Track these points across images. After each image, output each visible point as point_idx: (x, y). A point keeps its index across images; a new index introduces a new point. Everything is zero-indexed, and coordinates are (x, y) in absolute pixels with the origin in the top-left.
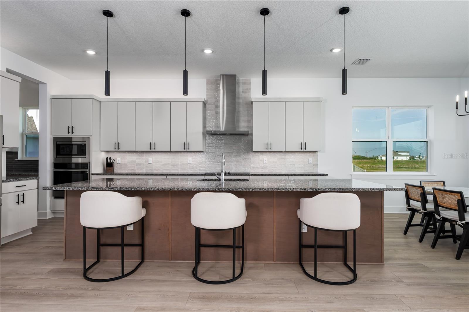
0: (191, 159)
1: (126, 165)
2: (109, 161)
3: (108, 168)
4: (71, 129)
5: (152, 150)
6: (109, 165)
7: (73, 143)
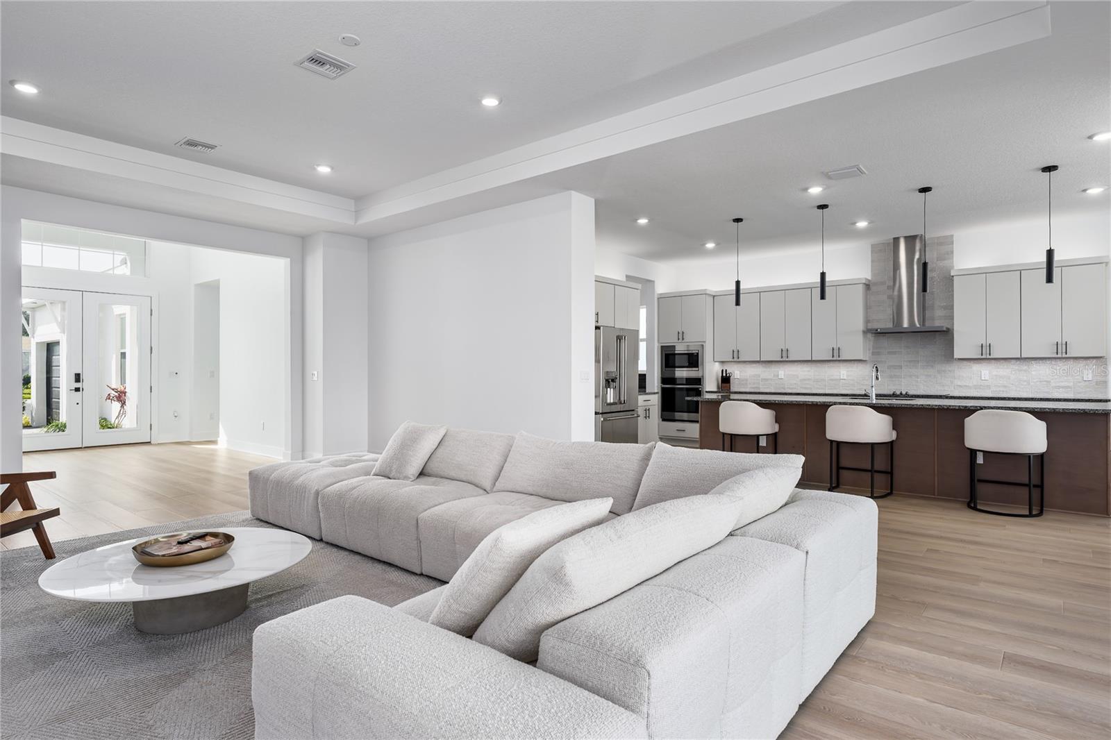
0: (845, 372)
1: (747, 380)
2: (724, 375)
3: (725, 385)
4: (681, 336)
5: (784, 359)
6: (726, 380)
7: (676, 352)
